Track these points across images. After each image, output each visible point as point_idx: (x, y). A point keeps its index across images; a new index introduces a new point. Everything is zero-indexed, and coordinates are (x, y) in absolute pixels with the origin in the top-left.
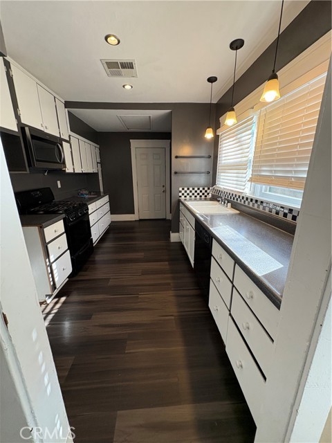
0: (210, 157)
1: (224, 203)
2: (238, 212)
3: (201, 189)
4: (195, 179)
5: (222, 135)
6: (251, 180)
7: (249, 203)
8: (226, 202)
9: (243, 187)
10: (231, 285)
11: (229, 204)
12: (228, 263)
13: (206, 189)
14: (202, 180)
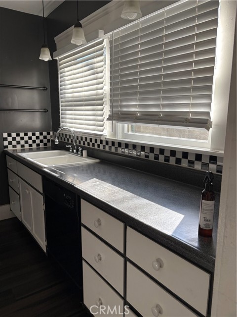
0: (45, 89)
1: (77, 151)
2: (98, 161)
3: (37, 134)
4: (24, 120)
5: (61, 59)
6: (110, 118)
7: (110, 148)
8: (80, 149)
9: (102, 128)
10: (122, 259)
11: (85, 152)
12: (113, 230)
13: (45, 133)
14: (36, 120)
